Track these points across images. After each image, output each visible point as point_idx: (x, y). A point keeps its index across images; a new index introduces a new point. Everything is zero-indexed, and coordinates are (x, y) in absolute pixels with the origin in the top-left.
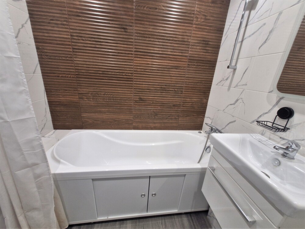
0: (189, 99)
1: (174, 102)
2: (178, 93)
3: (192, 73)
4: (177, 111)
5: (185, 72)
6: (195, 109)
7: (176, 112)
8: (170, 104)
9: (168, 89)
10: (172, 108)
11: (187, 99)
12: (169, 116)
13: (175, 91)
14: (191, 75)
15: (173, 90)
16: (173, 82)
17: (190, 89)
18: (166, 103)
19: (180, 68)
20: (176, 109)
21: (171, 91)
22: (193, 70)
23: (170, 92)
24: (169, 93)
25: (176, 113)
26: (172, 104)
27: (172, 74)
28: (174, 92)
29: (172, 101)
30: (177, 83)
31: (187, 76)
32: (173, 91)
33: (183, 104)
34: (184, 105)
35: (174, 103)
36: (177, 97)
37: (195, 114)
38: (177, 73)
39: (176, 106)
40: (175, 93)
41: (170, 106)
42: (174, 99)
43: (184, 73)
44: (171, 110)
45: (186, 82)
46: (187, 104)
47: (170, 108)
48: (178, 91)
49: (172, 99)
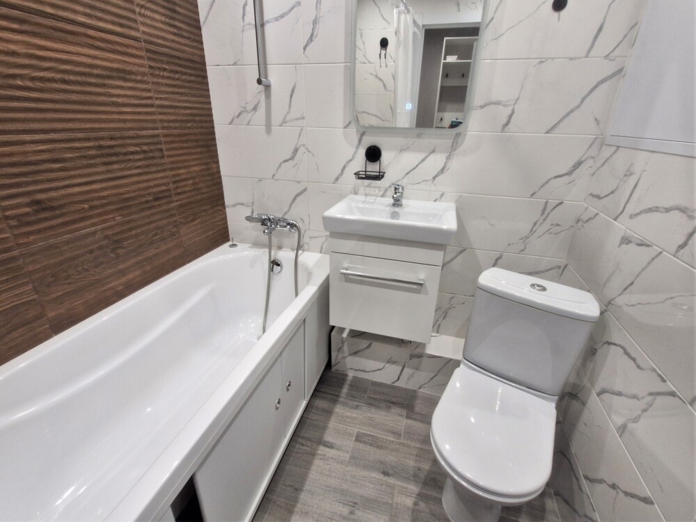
0: (183, 171)
1: (152, 187)
2: (153, 158)
3: (167, 93)
4: (168, 211)
5: (149, 91)
6: (203, 193)
7: (168, 214)
8: (143, 196)
9: (123, 150)
10: (154, 207)
11: (180, 172)
12: (156, 235)
13: (144, 152)
14: (166, 99)
15: (137, 149)
16: (129, 125)
17: (178, 142)
18: (133, 194)
19: (133, 77)
20: (164, 208)
21: (132, 153)
22: (167, 85)
23: (131, 157)
24: (130, 160)
25: (167, 218)
26: (149, 194)
27: (118, 96)
28: (142, 156)
29: (145, 185)
30: (139, 125)
31: (158, 102)
32: (137, 153)
33: (177, 188)
34: (179, 191)
35: (155, 190)
36: (154, 169)
37: (208, 207)
38: (129, 93)
39: (162, 198)
40: (145, 159)
41: (147, 202)
42: (150, 176)
43: (149, 94)
44: (152, 214)
45: (162, 121)
46: (184, 183)
47: (150, 208)
48: (151, 151)
49: (145, 178)
